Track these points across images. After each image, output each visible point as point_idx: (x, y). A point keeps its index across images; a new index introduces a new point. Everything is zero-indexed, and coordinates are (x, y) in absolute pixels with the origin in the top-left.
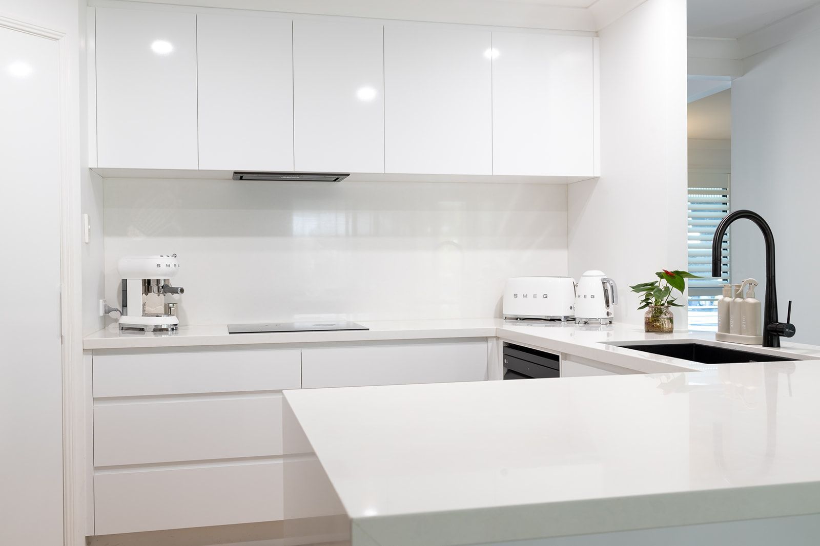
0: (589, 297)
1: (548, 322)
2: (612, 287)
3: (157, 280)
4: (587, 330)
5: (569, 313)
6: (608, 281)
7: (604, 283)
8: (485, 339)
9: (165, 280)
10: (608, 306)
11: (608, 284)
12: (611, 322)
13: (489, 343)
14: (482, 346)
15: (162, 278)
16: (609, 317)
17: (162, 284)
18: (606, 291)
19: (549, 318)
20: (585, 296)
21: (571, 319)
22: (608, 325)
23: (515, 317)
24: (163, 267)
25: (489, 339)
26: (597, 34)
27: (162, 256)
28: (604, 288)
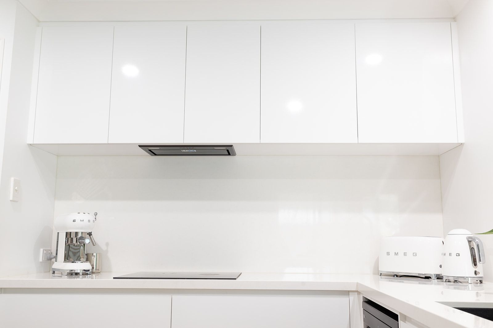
0: (454, 254)
1: (422, 279)
2: (478, 246)
3: (76, 232)
4: (455, 288)
5: (439, 272)
6: (474, 240)
7: (470, 242)
8: (346, 293)
9: (82, 232)
10: (475, 265)
11: (474, 243)
12: (481, 282)
13: (350, 297)
14: (344, 300)
15: (80, 231)
16: (478, 276)
17: (80, 235)
18: (472, 249)
19: (424, 276)
20: (450, 254)
21: (439, 277)
22: (479, 284)
23: (392, 274)
24: (78, 221)
25: (350, 293)
26: (454, 19)
27: (85, 213)
28: (470, 246)
